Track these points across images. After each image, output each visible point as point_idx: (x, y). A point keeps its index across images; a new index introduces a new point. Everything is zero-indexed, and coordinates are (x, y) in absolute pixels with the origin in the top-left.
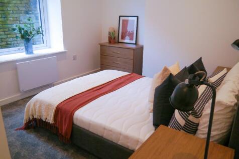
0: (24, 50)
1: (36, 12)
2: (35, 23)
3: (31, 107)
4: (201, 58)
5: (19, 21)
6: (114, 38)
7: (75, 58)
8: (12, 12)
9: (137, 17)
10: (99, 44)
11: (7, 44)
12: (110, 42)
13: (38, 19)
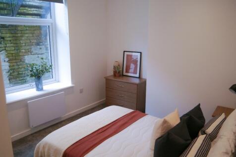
0: (35, 86)
1: (46, 43)
2: (45, 54)
3: (41, 149)
4: (199, 105)
5: (31, 52)
6: (119, 72)
7: (81, 91)
8: (24, 44)
9: (141, 53)
10: (105, 78)
11: (19, 74)
12: (115, 75)
13: (48, 50)
